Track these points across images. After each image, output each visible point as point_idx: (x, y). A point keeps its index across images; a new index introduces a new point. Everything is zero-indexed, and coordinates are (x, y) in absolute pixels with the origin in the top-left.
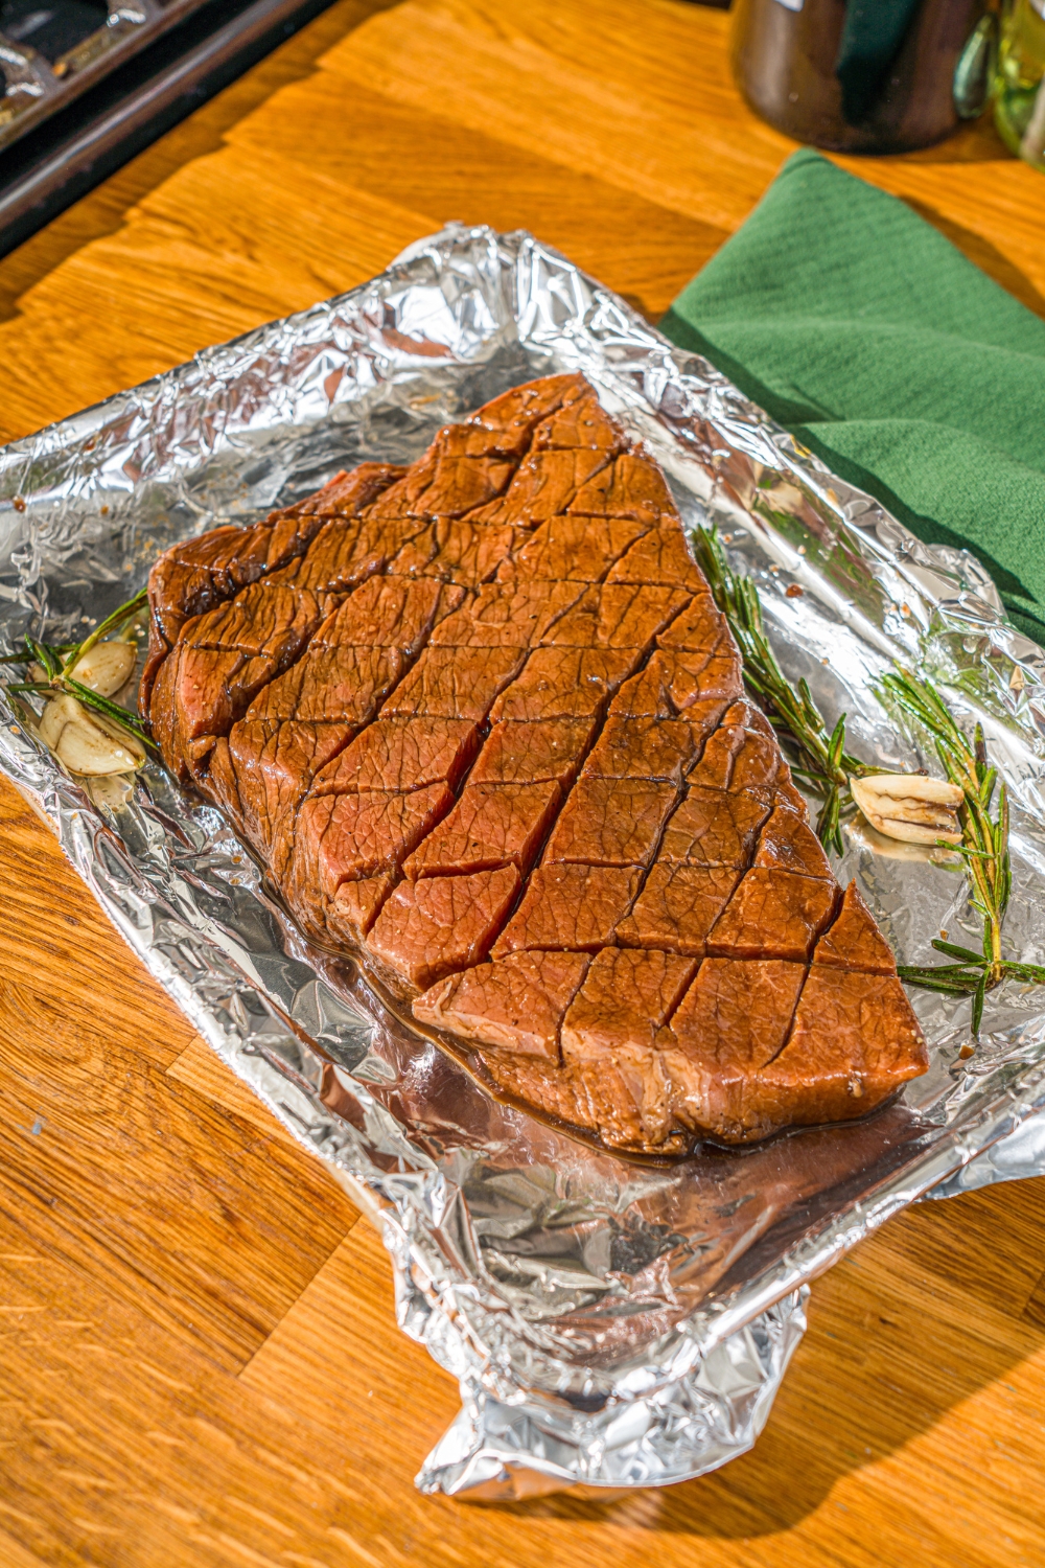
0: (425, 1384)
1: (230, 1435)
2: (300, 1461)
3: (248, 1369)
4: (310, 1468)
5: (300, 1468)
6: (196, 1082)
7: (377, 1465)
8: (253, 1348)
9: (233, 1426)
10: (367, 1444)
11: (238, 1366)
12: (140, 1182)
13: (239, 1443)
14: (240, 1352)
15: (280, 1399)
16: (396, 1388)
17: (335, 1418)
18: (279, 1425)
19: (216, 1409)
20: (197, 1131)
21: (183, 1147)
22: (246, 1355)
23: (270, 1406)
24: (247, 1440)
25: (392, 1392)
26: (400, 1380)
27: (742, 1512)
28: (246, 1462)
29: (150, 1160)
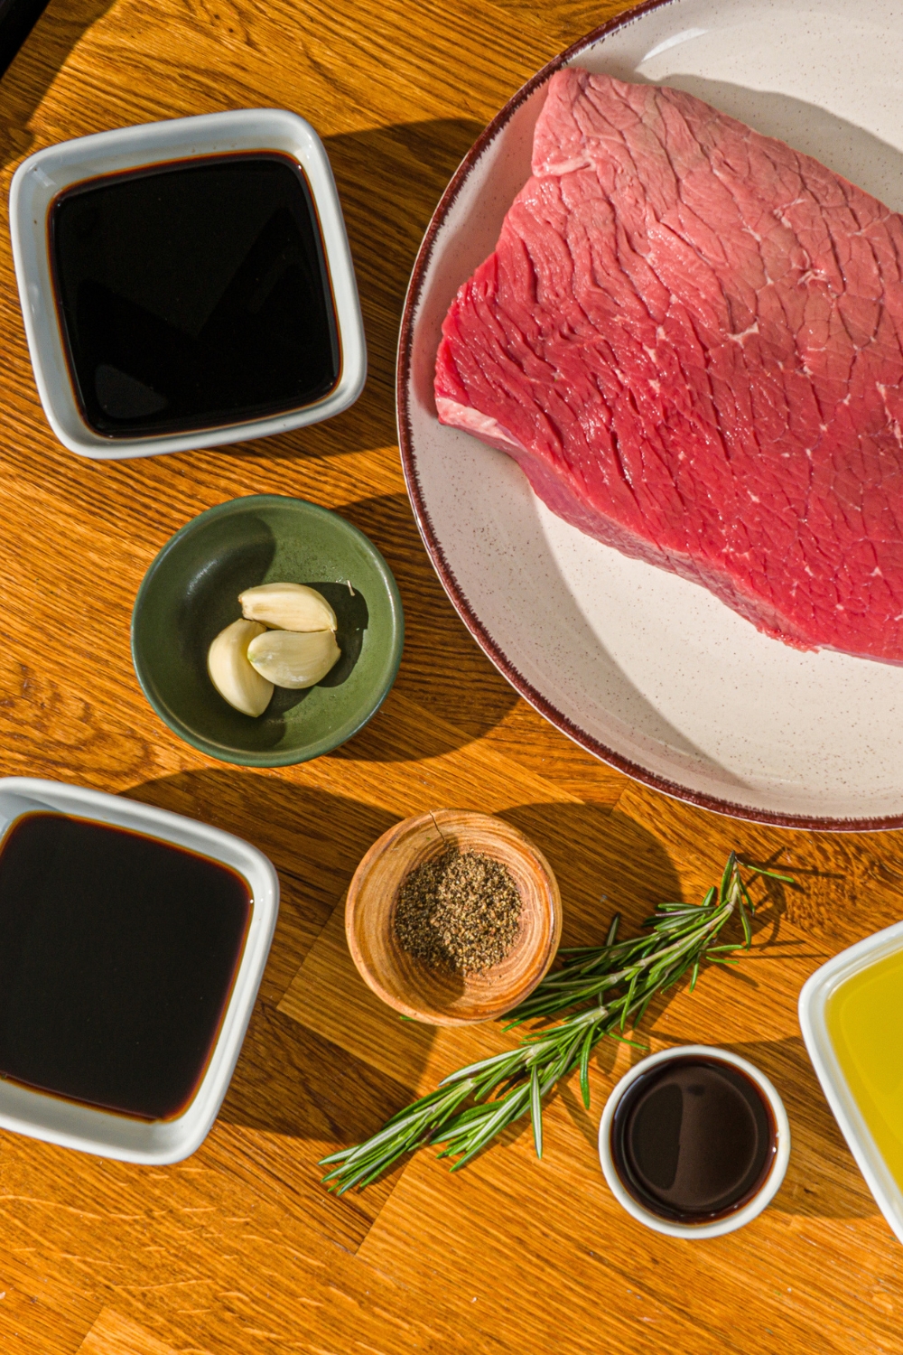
0: (484, 1255)
1: (354, 1298)
2: (403, 1315)
3: (361, 1249)
4: (410, 1319)
5: (403, 1319)
6: (299, 1016)
7: (457, 1315)
8: (363, 1233)
9: (356, 1291)
10: (448, 1301)
11: (355, 1247)
12: (268, 1104)
13: (360, 1303)
14: (355, 1235)
15: (387, 1272)
16: (464, 1258)
17: (424, 1283)
18: (387, 1289)
19: (343, 1279)
20: (305, 1060)
21: (297, 1073)
22: (359, 1238)
23: (379, 1275)
24: (366, 1302)
25: (461, 1261)
26: (468, 1252)
27: (702, 1338)
28: (366, 1317)
29: (274, 1085)
